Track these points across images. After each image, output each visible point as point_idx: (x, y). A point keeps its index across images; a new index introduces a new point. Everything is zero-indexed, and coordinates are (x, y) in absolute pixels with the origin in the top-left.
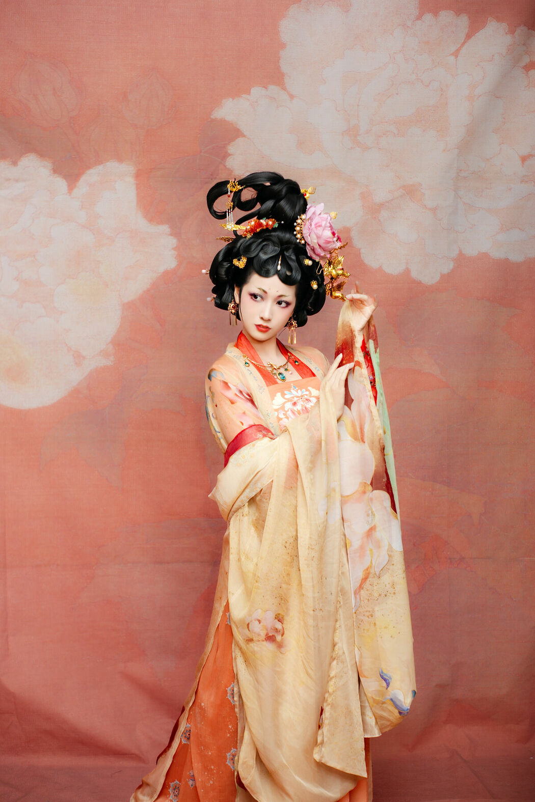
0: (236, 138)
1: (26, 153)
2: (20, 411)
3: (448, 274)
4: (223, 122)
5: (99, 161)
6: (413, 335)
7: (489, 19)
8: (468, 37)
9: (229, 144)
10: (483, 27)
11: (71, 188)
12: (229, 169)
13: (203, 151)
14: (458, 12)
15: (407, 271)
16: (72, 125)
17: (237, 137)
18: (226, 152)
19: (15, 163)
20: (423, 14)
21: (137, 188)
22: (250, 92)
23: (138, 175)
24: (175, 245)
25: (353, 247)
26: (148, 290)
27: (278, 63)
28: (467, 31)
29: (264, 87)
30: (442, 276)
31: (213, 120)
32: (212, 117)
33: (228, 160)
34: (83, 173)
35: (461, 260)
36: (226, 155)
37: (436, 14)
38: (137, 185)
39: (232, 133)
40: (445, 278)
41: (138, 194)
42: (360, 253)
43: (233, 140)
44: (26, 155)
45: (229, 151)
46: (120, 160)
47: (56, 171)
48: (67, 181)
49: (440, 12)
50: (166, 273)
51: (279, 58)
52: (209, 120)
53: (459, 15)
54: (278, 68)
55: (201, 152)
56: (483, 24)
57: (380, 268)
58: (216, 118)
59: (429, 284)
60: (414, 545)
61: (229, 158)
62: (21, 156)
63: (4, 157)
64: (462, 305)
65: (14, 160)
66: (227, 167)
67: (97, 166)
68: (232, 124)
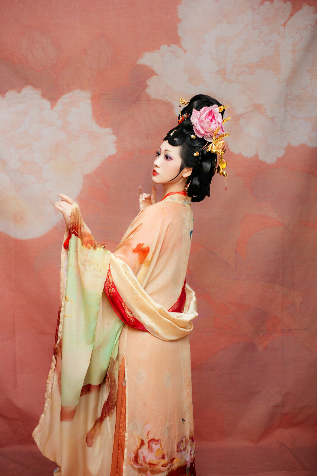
1: (27, 85)
3: (281, 157)
4: (143, 66)
5: (69, 90)
6: (261, 194)
7: (304, 4)
8: (291, 15)
9: (147, 79)
10: (301, 9)
11: (53, 106)
12: (147, 95)
15: (257, 156)
16: (53, 68)
17: (152, 75)
18: (146, 84)
19: (19, 92)
21: (93, 106)
22: (160, 48)
23: (93, 98)
24: (115, 140)
26: (99, 168)
27: (177, 31)
28: (291, 11)
29: (168, 45)
30: (278, 159)
31: (138, 65)
32: (137, 63)
34: (60, 97)
35: (289, 149)
36: (146, 86)
37: (272, 1)
38: (92, 104)
39: (150, 73)
40: (280, 160)
41: (93, 110)
42: (228, 145)
43: (150, 77)
44: (27, 86)
45: (148, 84)
46: (82, 89)
47: (43, 96)
48: (50, 102)
50: (110, 157)
51: (177, 28)
52: (136, 65)
53: (285, 2)
54: (177, 34)
55: (131, 84)
56: (300, 8)
57: (240, 154)
58: (139, 64)
59: (270, 163)
60: (262, 322)
61: (147, 88)
62: (23, 87)
63: (13, 88)
64: (291, 176)
65: (18, 90)
66: (147, 93)
67: (68, 93)
68: (149, 68)
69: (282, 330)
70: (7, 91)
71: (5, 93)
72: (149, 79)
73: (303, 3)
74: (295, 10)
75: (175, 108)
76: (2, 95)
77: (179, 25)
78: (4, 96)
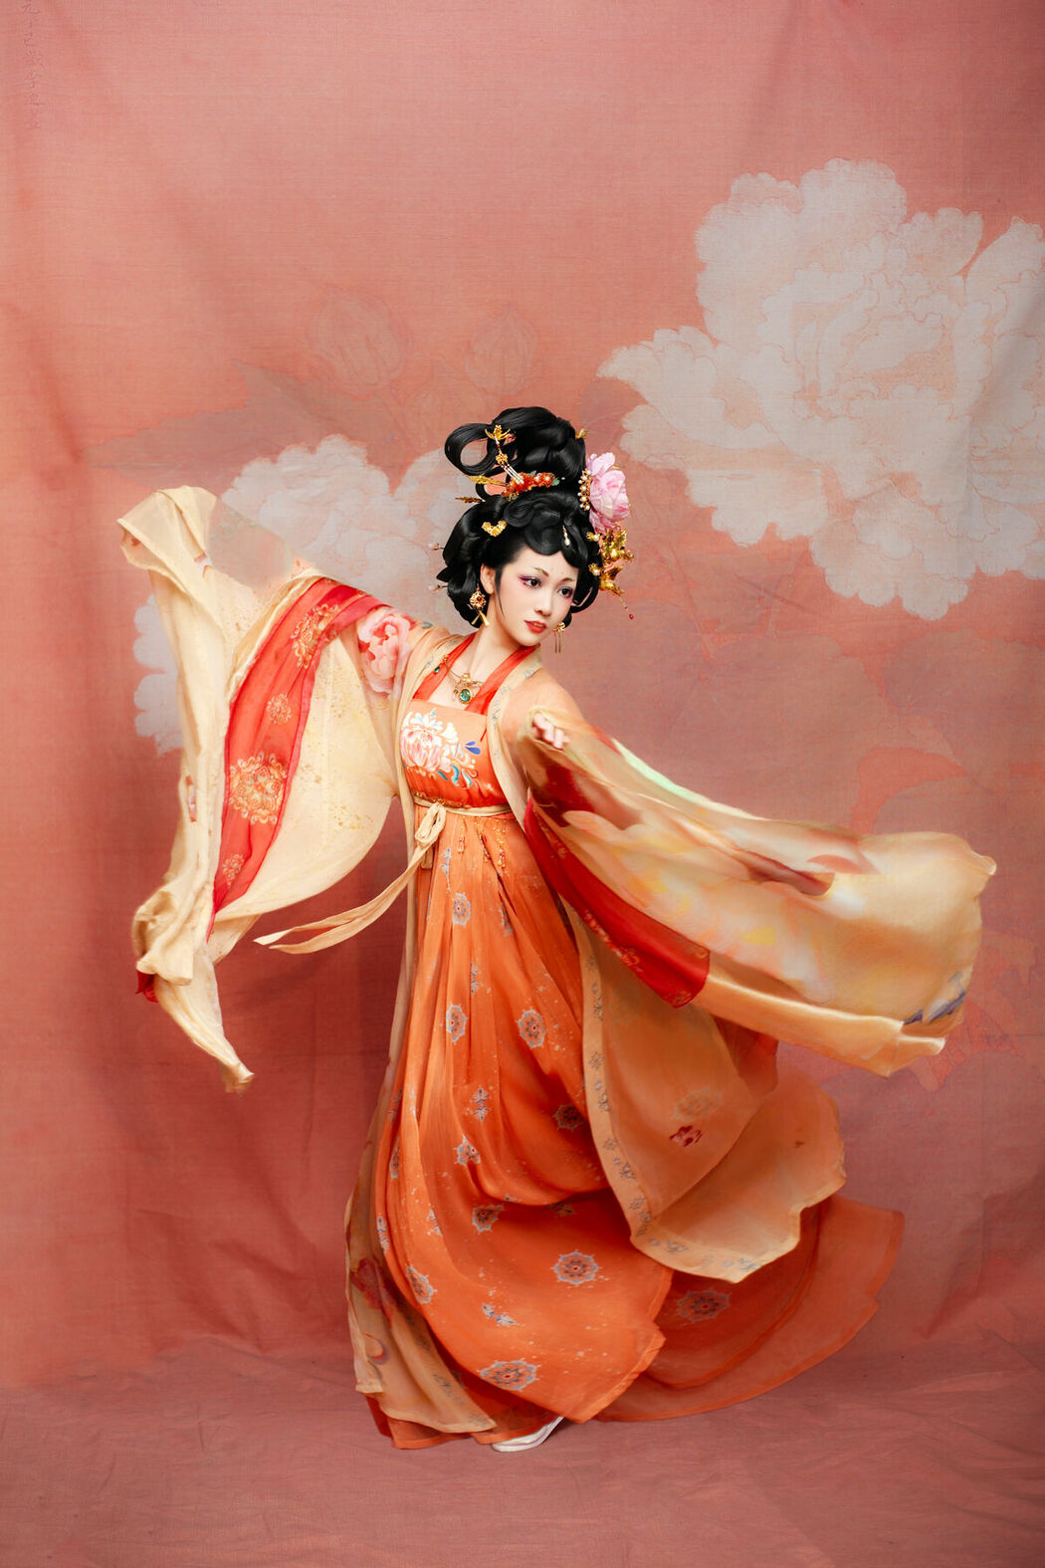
0: (635, 407)
1: (328, 435)
3: (960, 603)
4: (614, 381)
7: (1014, 218)
8: (983, 246)
9: (623, 415)
10: (1005, 230)
11: (394, 484)
12: (624, 453)
14: (967, 210)
15: (897, 601)
16: (394, 391)
17: (635, 404)
18: (621, 427)
19: (312, 450)
20: (913, 215)
22: (653, 337)
25: (813, 566)
27: (695, 292)
29: (674, 329)
30: (952, 607)
31: (599, 381)
32: (598, 375)
33: (622, 439)
34: (410, 463)
35: (979, 582)
36: (622, 431)
37: (932, 212)
39: (628, 398)
40: (956, 610)
42: (824, 576)
43: (629, 408)
44: (332, 436)
45: (624, 426)
48: (387, 474)
49: (939, 211)
51: (696, 284)
52: (594, 380)
53: (967, 214)
54: (695, 300)
56: (1005, 227)
57: (856, 598)
58: (604, 378)
59: (931, 619)
61: (624, 436)
62: (320, 439)
63: (297, 441)
64: (981, 649)
65: (311, 444)
66: (623, 449)
67: (431, 453)
68: (628, 385)
70: (283, 448)
71: (278, 453)
72: (627, 415)
73: (1011, 217)
74: (992, 232)
75: (690, 484)
76: (271, 459)
78: (274, 461)
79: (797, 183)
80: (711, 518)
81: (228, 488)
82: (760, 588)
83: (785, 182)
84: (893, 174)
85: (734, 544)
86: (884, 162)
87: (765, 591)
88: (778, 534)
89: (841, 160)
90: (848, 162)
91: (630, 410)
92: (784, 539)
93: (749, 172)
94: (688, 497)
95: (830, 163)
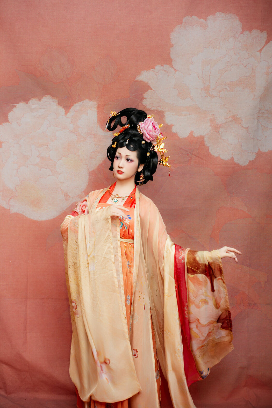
0: (148, 90)
1: (46, 95)
2: (38, 222)
3: (253, 161)
4: (141, 82)
5: (80, 100)
6: (234, 191)
8: (267, 43)
9: (144, 93)
11: (66, 113)
12: (144, 105)
13: (131, 96)
14: (262, 31)
15: (232, 159)
16: (68, 82)
19: (40, 100)
20: (244, 31)
21: (98, 114)
22: (155, 68)
23: (98, 107)
25: (205, 146)
26: (102, 164)
27: (169, 53)
28: (266, 40)
29: (162, 65)
30: (250, 162)
31: (136, 81)
32: (136, 79)
33: (143, 101)
34: (72, 105)
35: (259, 154)
36: (143, 98)
37: (250, 31)
38: (98, 112)
39: (146, 87)
40: (251, 163)
41: (98, 117)
42: (208, 149)
43: (146, 91)
44: (47, 95)
45: (144, 97)
46: (90, 100)
47: (59, 104)
48: (64, 109)
49: (253, 30)
51: (170, 51)
53: (262, 32)
54: (169, 56)
55: (130, 97)
57: (219, 157)
58: (138, 80)
59: (243, 165)
60: (232, 296)
61: (144, 100)
62: (43, 97)
63: (35, 96)
64: (259, 176)
65: (39, 98)
66: (143, 104)
67: (79, 102)
68: (146, 83)
69: (249, 304)
70: (30, 99)
71: (29, 100)
72: (145, 93)
74: (269, 39)
75: (165, 117)
76: (26, 102)
77: (171, 49)
78: (27, 103)
79: (206, 19)
80: (171, 128)
81: (11, 111)
82: (188, 152)
83: (201, 19)
84: (238, 18)
85: (179, 137)
86: (235, 14)
87: (189, 152)
88: (193, 135)
89: (221, 12)
90: (223, 13)
91: (147, 91)
92: (196, 136)
93: (189, 15)
94: (164, 121)
95: (217, 13)
